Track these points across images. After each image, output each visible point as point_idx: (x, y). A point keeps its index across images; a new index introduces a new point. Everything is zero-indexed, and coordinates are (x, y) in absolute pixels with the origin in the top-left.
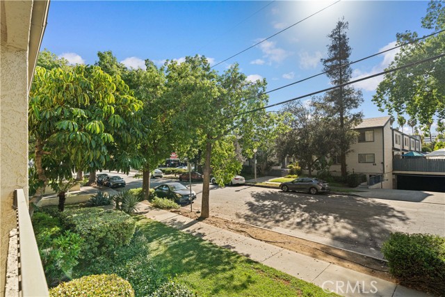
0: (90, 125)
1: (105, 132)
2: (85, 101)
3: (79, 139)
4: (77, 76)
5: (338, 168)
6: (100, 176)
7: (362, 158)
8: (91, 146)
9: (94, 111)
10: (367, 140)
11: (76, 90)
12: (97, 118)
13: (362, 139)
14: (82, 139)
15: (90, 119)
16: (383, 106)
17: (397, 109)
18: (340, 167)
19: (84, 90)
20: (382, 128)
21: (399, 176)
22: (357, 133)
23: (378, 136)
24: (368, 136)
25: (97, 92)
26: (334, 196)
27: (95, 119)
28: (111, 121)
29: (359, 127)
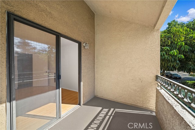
0: (171, 52)
1: (179, 54)
2: (168, 43)
3: (166, 58)
4: (165, 34)
6: (167, 73)
8: (172, 61)
9: (173, 46)
11: (165, 40)
12: (174, 49)
14: (167, 58)
15: (171, 50)
19: (168, 39)
25: (174, 38)
27: (173, 49)
28: (183, 49)
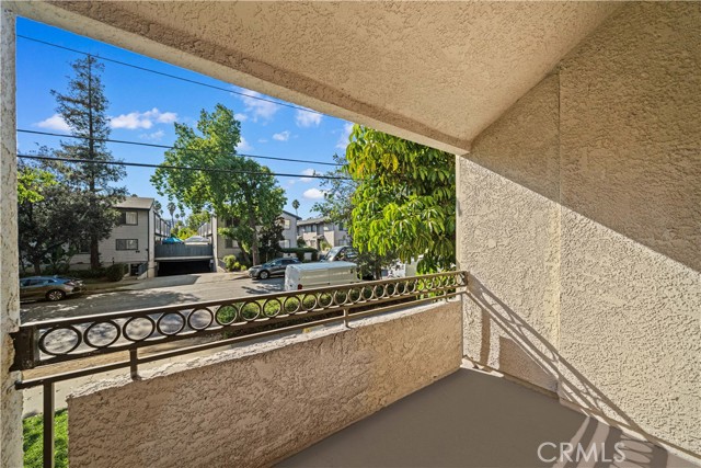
5: (85, 258)
7: (121, 245)
10: (128, 222)
13: (122, 221)
16: (163, 190)
17: (178, 196)
18: (89, 256)
20: (148, 210)
21: (162, 264)
22: (119, 213)
23: (142, 219)
24: (130, 218)
26: (96, 296)
29: (119, 205)
